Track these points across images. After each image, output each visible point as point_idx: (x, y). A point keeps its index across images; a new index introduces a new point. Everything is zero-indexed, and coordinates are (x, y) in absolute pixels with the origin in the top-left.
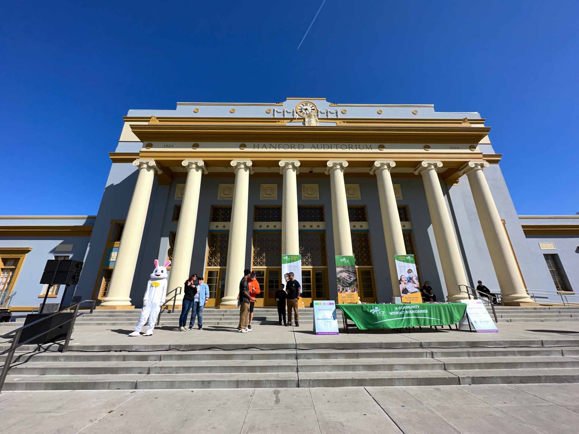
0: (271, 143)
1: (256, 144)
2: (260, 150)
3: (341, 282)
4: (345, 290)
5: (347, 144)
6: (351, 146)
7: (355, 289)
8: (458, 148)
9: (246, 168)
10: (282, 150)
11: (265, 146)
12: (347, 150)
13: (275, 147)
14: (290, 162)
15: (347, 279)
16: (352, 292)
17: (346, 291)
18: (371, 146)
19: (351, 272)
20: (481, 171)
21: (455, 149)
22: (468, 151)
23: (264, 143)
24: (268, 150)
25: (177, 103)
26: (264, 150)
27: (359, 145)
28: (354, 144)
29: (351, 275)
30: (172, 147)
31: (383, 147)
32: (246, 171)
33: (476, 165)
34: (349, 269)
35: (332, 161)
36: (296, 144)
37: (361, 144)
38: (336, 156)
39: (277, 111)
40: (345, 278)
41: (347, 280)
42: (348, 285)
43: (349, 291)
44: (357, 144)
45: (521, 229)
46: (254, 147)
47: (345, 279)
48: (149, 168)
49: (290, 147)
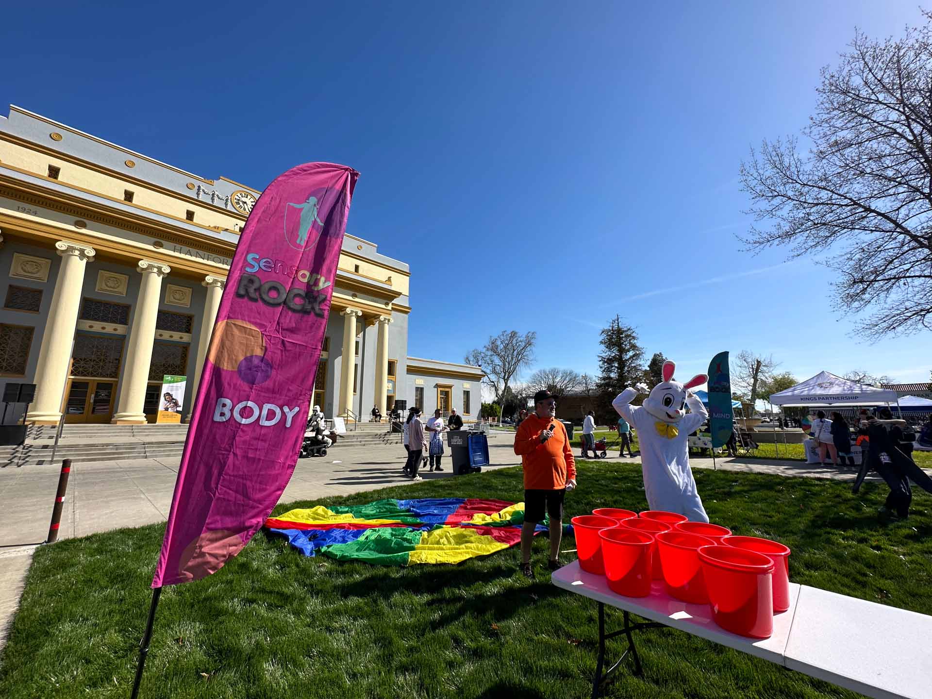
0: (197, 251)
1: (178, 246)
2: (182, 256)
8: (377, 303)
9: (160, 272)
10: (211, 263)
11: (190, 253)
13: (203, 258)
14: (220, 280)
20: (387, 324)
21: (374, 302)
22: (383, 306)
23: (188, 248)
24: (193, 258)
25: (11, 105)
30: (35, 214)
32: (159, 276)
33: (385, 319)
36: (230, 260)
39: (203, 190)
46: (175, 249)
49: (222, 261)
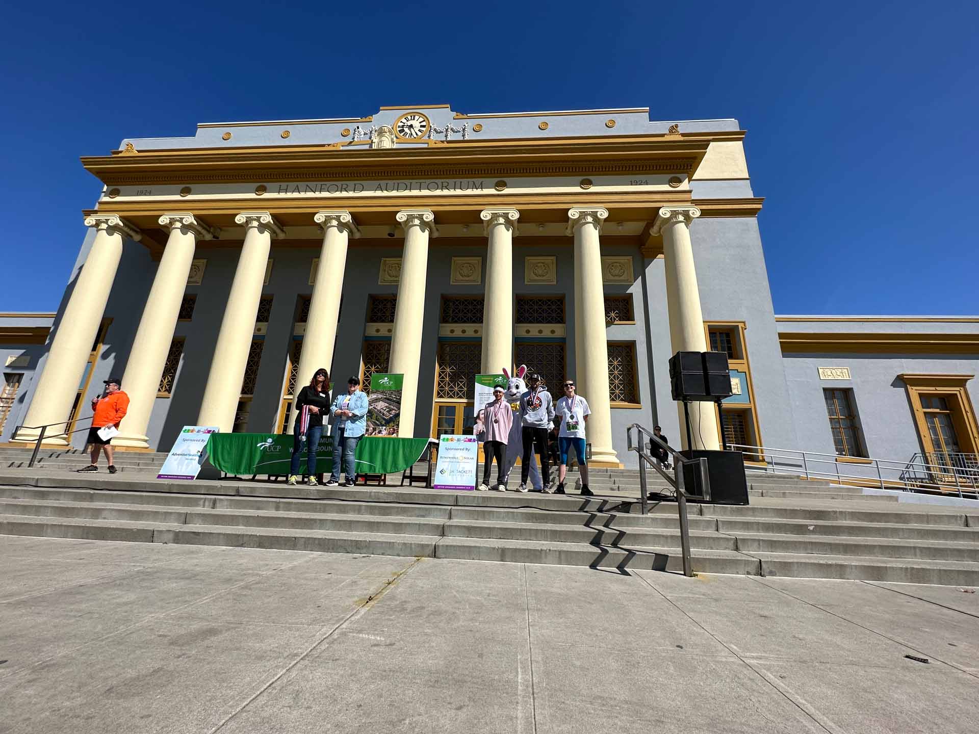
0: (307, 183)
1: (284, 185)
2: (289, 195)
3: (374, 416)
4: (377, 431)
5: (439, 181)
6: (445, 184)
7: (394, 430)
8: (647, 184)
9: (263, 227)
10: (325, 194)
11: (298, 189)
12: (438, 192)
13: (314, 190)
14: (334, 215)
15: (385, 412)
16: (389, 434)
17: (380, 432)
18: (482, 183)
19: (394, 401)
20: (682, 225)
21: (640, 185)
22: (666, 187)
23: (295, 184)
24: (303, 195)
25: (199, 124)
26: (296, 195)
27: (461, 182)
28: (451, 181)
29: (392, 407)
30: (150, 194)
31: (504, 185)
32: (264, 232)
33: (674, 214)
34: (391, 396)
35: (406, 211)
36: (351, 184)
37: (465, 181)
38: (411, 202)
40: (382, 410)
41: (383, 414)
42: (383, 422)
43: (384, 432)
44: (458, 181)
45: (777, 341)
47: (380, 412)
48: (111, 230)
49: (339, 189)
